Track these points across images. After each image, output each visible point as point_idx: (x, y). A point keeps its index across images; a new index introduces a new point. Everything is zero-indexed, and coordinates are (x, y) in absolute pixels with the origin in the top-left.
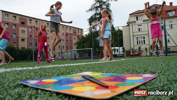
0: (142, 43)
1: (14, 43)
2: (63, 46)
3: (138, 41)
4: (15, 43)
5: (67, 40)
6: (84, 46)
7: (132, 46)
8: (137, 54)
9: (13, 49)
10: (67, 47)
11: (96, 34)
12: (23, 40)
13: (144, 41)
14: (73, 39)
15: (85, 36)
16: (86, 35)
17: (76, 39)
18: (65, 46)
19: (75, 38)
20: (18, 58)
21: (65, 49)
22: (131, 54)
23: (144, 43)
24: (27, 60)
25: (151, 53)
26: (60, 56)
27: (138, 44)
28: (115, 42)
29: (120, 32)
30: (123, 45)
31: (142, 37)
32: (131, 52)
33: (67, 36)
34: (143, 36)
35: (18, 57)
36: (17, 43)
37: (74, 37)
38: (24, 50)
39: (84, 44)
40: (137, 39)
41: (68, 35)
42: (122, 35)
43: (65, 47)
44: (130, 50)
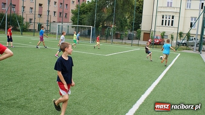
0: (169, 25)
2: (55, 12)
3: (163, 20)
5: (61, 4)
7: (153, 29)
8: (158, 42)
10: (60, 13)
13: (172, 21)
14: (71, 2)
16: (88, 2)
18: (57, 13)
21: (57, 16)
23: (172, 25)
25: (178, 43)
26: (49, 26)
27: (162, 24)
28: (131, 15)
31: (170, 16)
34: (172, 14)
40: (163, 18)
44: (150, 31)
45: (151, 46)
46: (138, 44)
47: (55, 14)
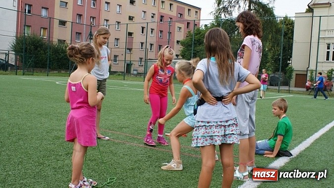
1: (43, 28)
2: (151, 45)
3: (328, 52)
4: (45, 29)
5: (161, 32)
6: (198, 52)
7: (312, 67)
9: (40, 43)
10: (160, 46)
11: (230, 26)
12: (63, 23)
14: (177, 29)
15: (203, 27)
16: (206, 26)
17: (182, 30)
18: (155, 45)
19: (180, 28)
20: (49, 64)
21: (154, 51)
22: (307, 84)
24: (69, 69)
26: (143, 66)
27: (328, 59)
28: (273, 46)
29: (289, 24)
30: (291, 57)
32: (308, 78)
33: (161, 20)
35: (50, 61)
36: (48, 29)
37: (178, 25)
38: (64, 48)
39: (198, 48)
40: (329, 48)
41: (165, 19)
42: (293, 32)
43: (154, 47)
44: (307, 71)
45: (311, 93)
46: (289, 90)
47: (152, 47)
